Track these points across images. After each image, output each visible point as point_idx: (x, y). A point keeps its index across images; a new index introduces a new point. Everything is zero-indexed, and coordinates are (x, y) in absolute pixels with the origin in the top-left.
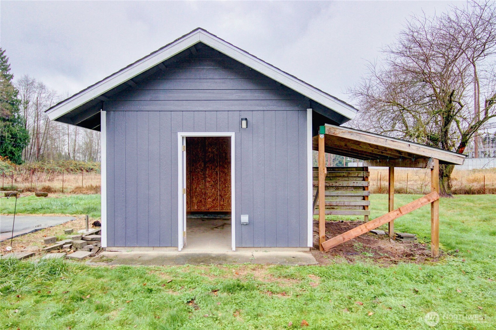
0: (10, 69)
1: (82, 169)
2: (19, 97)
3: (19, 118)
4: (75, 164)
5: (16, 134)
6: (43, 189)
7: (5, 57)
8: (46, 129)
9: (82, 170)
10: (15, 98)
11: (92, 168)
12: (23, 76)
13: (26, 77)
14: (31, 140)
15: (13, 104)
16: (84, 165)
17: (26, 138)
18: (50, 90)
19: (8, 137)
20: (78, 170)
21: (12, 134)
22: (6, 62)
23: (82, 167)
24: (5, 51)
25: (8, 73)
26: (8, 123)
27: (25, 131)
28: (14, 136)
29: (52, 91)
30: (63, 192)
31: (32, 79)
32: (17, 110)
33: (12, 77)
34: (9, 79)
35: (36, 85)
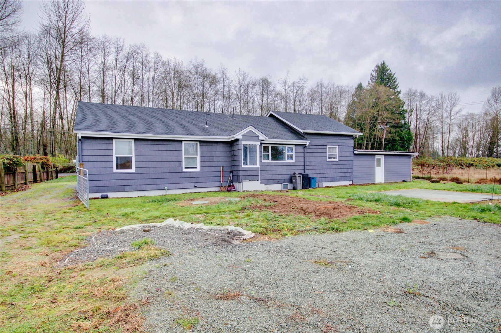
0: (398, 87)
1: (462, 164)
2: (405, 108)
3: (405, 124)
4: (455, 160)
5: (404, 137)
6: (452, 179)
7: (395, 78)
8: (425, 130)
9: (462, 166)
10: (402, 109)
11: (472, 164)
12: (408, 90)
13: (410, 90)
14: (413, 141)
15: (400, 114)
16: (463, 161)
17: (410, 139)
18: (429, 96)
19: (398, 139)
20: (458, 165)
21: (400, 137)
22: (395, 82)
23: (462, 163)
24: (395, 74)
25: (397, 90)
26: (398, 129)
27: (409, 134)
28: (402, 139)
29: (431, 97)
30: (468, 182)
31: (415, 90)
32: (404, 118)
33: (400, 92)
34: (398, 95)
35: (418, 94)
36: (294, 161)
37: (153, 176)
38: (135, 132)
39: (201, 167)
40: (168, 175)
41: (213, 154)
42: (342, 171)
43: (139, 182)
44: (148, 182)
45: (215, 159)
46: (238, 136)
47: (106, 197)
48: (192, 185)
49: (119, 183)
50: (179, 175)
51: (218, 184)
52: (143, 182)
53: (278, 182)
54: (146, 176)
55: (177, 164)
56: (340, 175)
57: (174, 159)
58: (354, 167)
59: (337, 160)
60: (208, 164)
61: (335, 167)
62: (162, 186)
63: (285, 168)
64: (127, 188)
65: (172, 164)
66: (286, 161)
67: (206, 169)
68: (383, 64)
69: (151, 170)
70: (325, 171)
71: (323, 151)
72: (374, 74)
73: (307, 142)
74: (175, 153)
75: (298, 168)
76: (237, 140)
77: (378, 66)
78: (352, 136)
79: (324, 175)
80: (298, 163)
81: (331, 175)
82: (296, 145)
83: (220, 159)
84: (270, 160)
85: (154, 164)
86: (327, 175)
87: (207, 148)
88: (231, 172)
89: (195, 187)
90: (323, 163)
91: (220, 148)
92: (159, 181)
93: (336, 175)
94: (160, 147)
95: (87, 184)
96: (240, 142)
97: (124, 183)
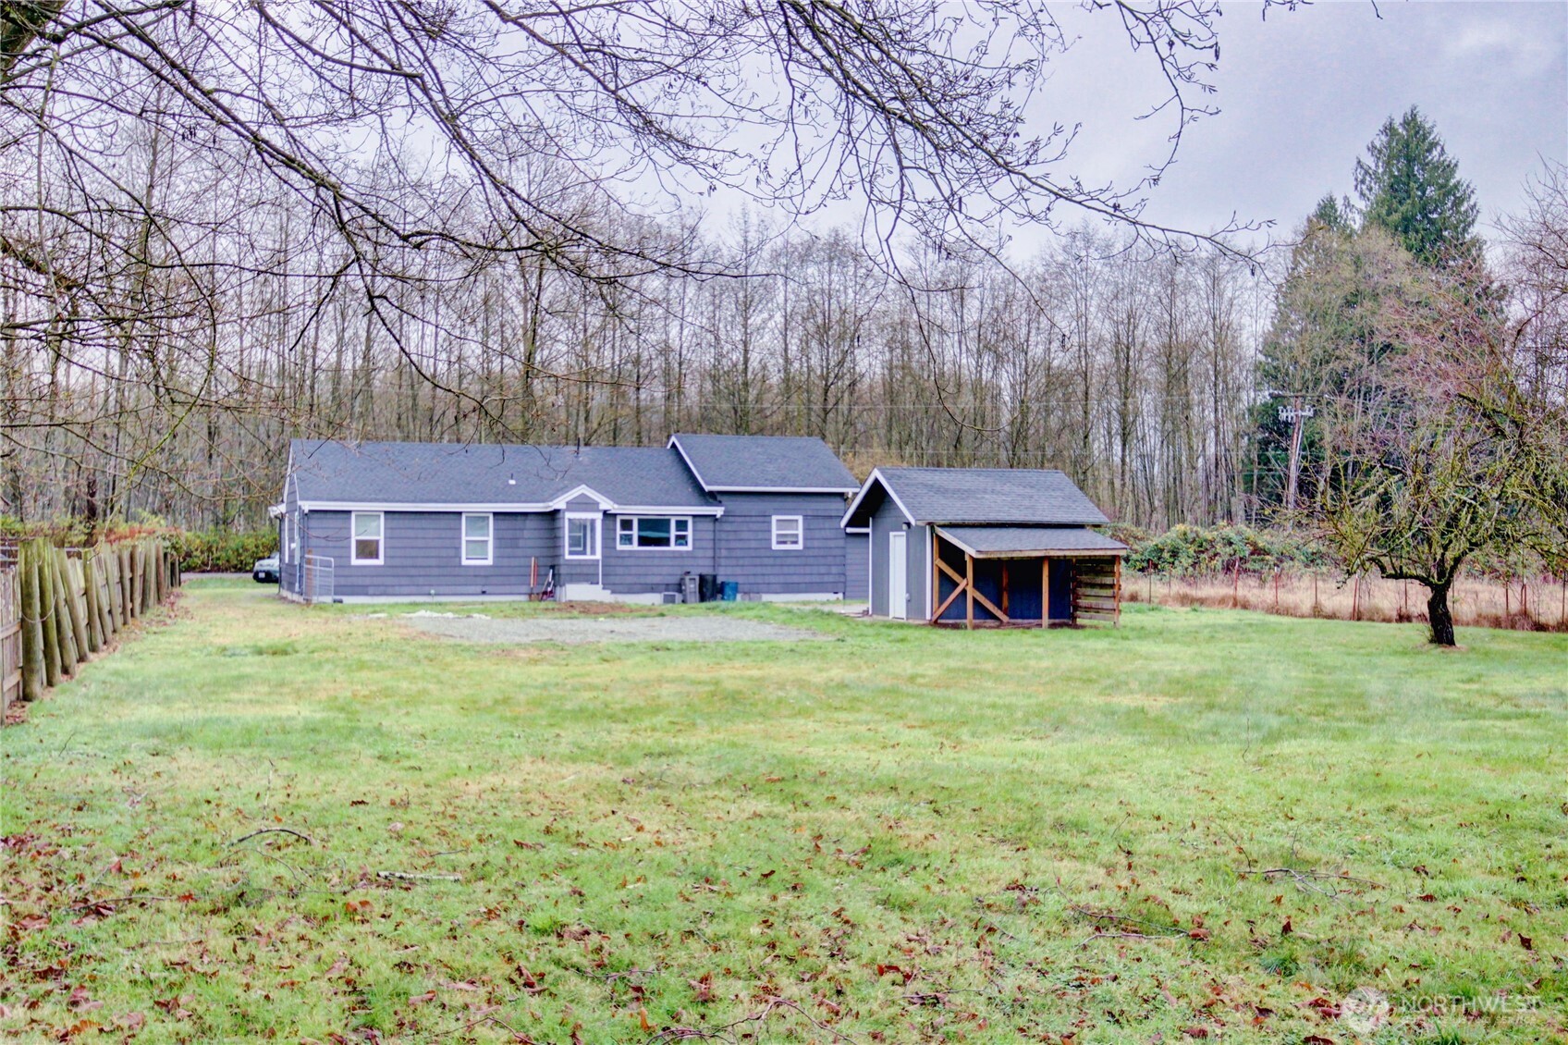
36: (689, 548)
37: (413, 572)
38: (386, 501)
39: (495, 557)
40: (436, 571)
41: (518, 534)
42: (815, 570)
43: (389, 581)
44: (404, 581)
45: (521, 543)
46: (559, 503)
47: (341, 602)
48: (479, 589)
49: (360, 581)
50: (457, 571)
51: (525, 589)
52: (395, 581)
53: (652, 589)
54: (400, 571)
55: (452, 552)
56: (807, 579)
57: (448, 543)
58: (848, 561)
59: (800, 546)
60: (509, 551)
61: (794, 561)
62: (426, 589)
63: (669, 562)
64: (371, 590)
65: (444, 553)
66: (673, 547)
67: (505, 562)
68: (1411, 122)
69: (409, 562)
70: (769, 570)
71: (764, 526)
72: (1369, 161)
73: (718, 511)
74: (450, 534)
75: (701, 562)
76: (556, 512)
77: (1389, 130)
78: (841, 495)
79: (767, 579)
80: (700, 553)
81: (782, 579)
82: (694, 516)
83: (530, 543)
84: (635, 546)
85: (414, 553)
86: (772, 579)
87: (506, 524)
88: (553, 567)
89: (484, 593)
90: (762, 553)
91: (531, 523)
92: (421, 580)
93: (795, 579)
94: (424, 523)
95: (332, 581)
96: (561, 515)
97: (367, 581)
